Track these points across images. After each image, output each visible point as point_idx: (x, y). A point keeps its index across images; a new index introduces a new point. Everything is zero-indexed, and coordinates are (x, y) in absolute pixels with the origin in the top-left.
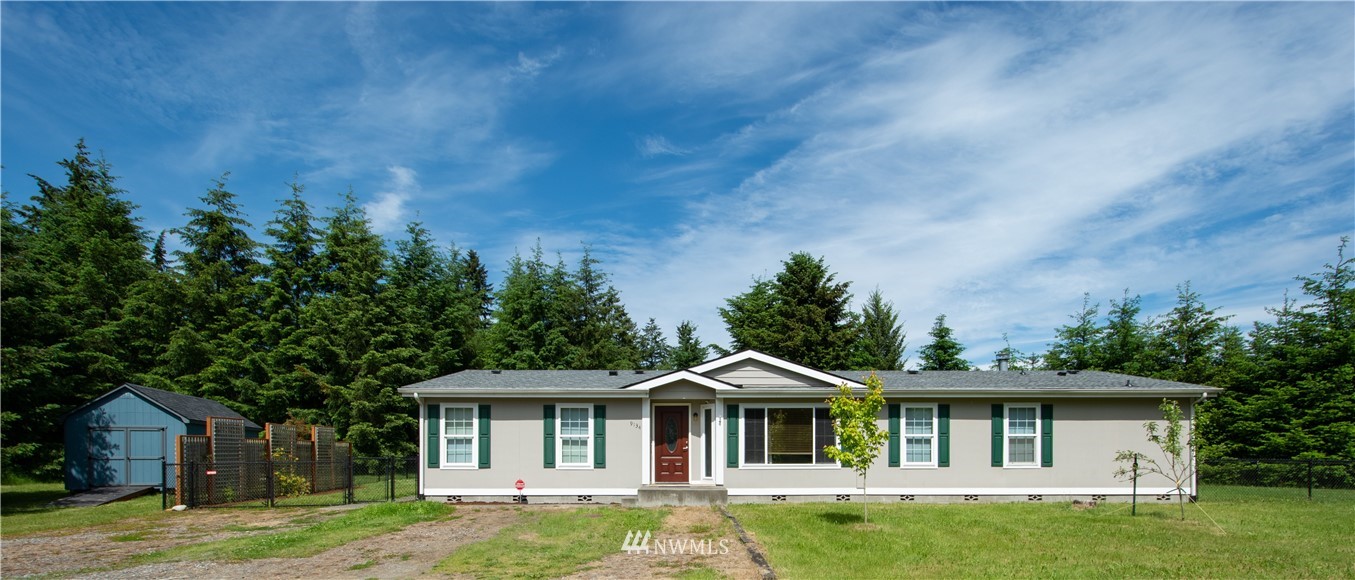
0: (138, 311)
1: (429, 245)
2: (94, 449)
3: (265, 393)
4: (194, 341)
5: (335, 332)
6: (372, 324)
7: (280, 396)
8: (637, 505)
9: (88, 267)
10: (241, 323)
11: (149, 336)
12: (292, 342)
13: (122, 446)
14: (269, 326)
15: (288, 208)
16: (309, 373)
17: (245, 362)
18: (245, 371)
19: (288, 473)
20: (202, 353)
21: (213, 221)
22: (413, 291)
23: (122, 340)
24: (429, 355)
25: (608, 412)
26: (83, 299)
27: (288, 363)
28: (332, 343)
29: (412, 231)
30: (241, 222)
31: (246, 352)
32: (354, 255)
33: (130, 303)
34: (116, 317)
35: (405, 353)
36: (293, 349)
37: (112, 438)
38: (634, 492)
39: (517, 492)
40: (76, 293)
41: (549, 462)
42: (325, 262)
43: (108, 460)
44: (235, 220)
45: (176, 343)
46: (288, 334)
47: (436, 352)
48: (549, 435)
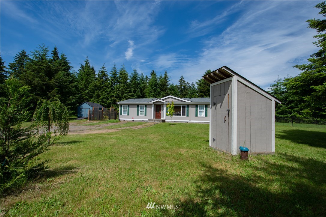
0: (91, 88)
1: (137, 73)
2: (80, 111)
3: (108, 102)
4: (98, 93)
5: (119, 91)
6: (125, 89)
7: (110, 102)
8: (148, 122)
9: (84, 82)
10: (105, 90)
11: (92, 92)
12: (113, 93)
13: (84, 111)
14: (109, 90)
15: (113, 69)
16: (115, 98)
17: (105, 97)
18: (105, 98)
19: (105, 116)
20: (99, 95)
21: (102, 72)
22: (133, 82)
23: (88, 93)
24: (135, 94)
25: (147, 106)
26: (83, 87)
27: (111, 97)
28: (119, 93)
29: (134, 71)
30: (106, 72)
31: (106, 95)
32: (123, 77)
33: (90, 87)
34: (88, 89)
35: (130, 94)
37: (83, 110)
38: (147, 120)
39: (132, 119)
40: (83, 86)
41: (138, 115)
42: (119, 78)
43: (82, 113)
44: (105, 72)
45: (96, 94)
47: (137, 94)
48: (138, 110)
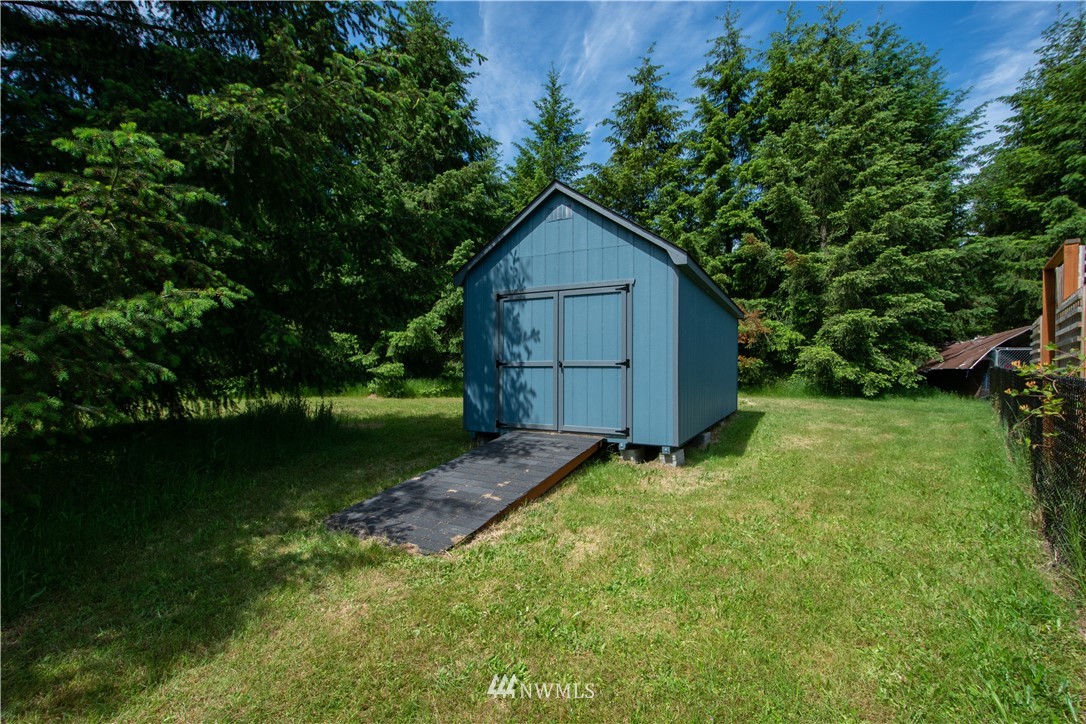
2: (497, 346)
13: (549, 335)
36: (734, 216)
43: (521, 367)
46: (725, 201)
